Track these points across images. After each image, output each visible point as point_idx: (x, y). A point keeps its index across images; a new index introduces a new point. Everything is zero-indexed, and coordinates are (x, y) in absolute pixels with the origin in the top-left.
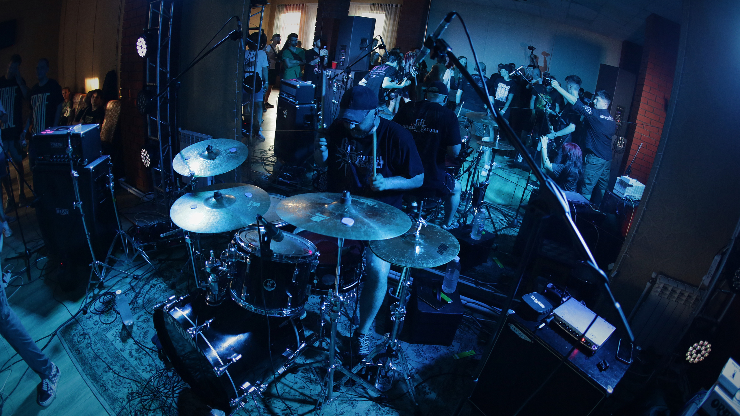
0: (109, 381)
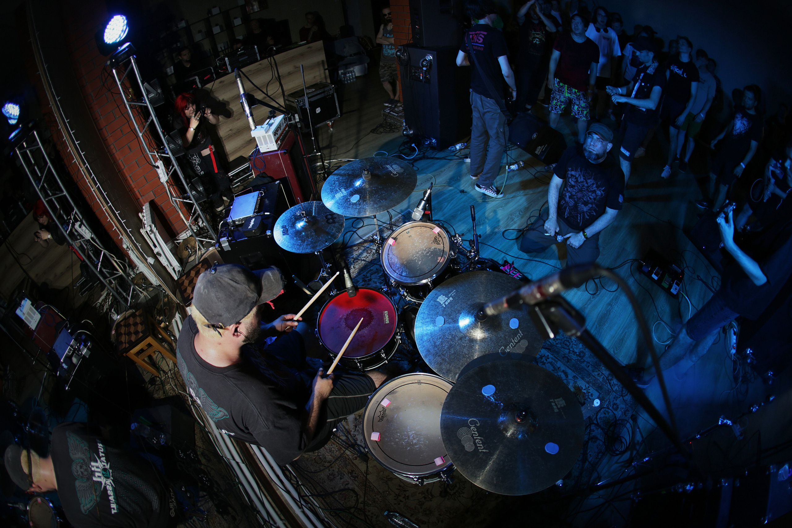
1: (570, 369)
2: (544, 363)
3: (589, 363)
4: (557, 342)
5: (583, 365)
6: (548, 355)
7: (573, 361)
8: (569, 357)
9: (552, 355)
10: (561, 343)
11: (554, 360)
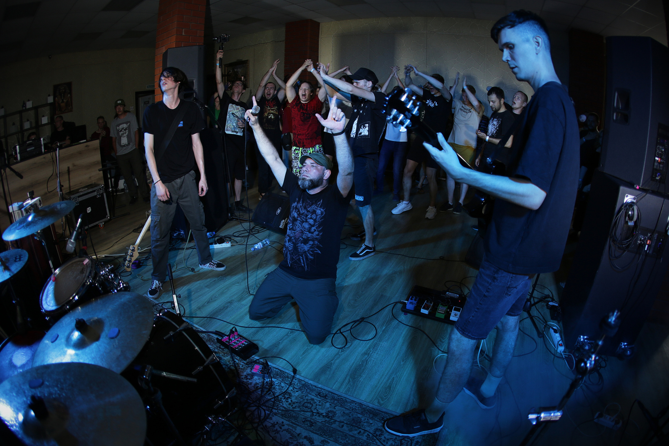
0: (320, 404)
1: (316, 433)
2: (277, 432)
3: (343, 422)
4: (294, 406)
5: (333, 426)
6: (283, 422)
7: (318, 423)
8: (312, 421)
9: (289, 421)
10: (299, 407)
11: (291, 426)
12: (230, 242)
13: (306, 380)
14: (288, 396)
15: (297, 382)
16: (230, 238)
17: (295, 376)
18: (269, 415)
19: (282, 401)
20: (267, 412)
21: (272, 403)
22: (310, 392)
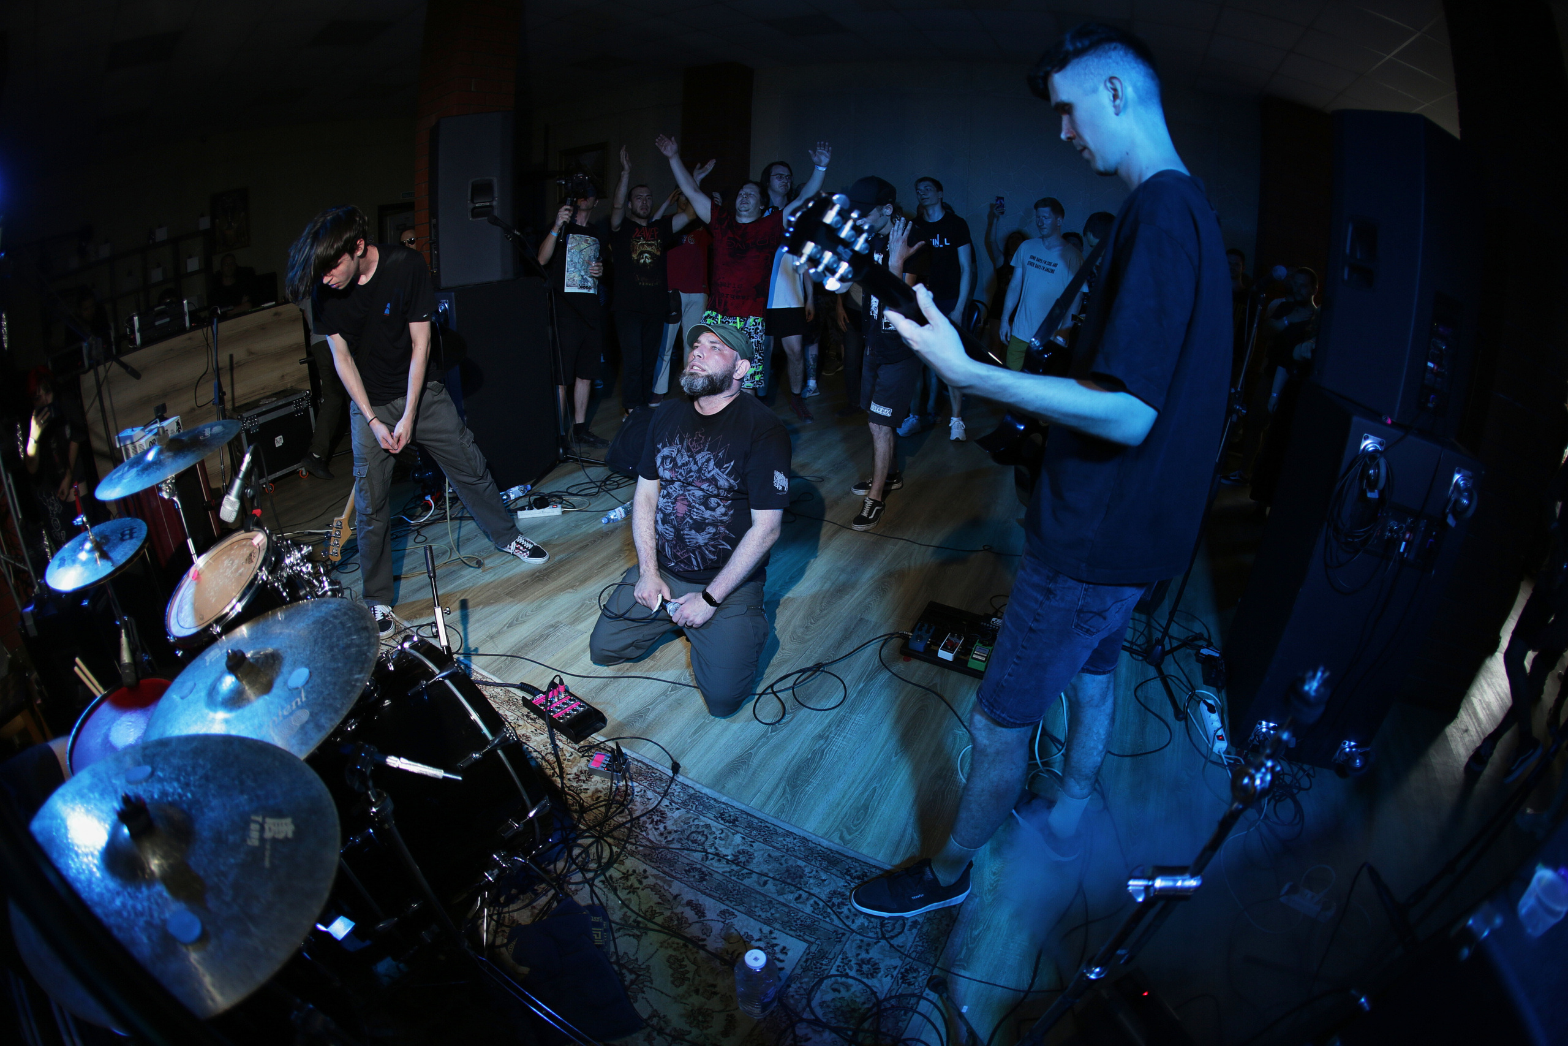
0: (722, 836)
1: (710, 896)
3: (766, 875)
4: (669, 839)
5: (747, 882)
6: (645, 871)
7: (716, 875)
8: (704, 869)
9: (657, 868)
10: (680, 840)
11: (662, 879)
12: (559, 506)
13: (698, 787)
14: (658, 818)
15: (679, 790)
16: (560, 497)
17: (675, 777)
18: (619, 855)
19: (647, 828)
20: (615, 849)
21: (626, 830)
22: (704, 812)
